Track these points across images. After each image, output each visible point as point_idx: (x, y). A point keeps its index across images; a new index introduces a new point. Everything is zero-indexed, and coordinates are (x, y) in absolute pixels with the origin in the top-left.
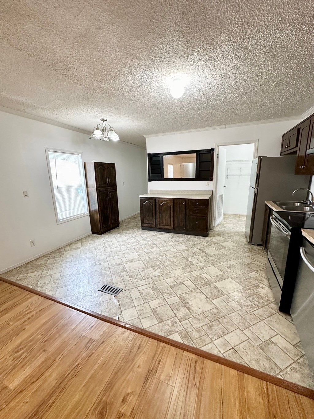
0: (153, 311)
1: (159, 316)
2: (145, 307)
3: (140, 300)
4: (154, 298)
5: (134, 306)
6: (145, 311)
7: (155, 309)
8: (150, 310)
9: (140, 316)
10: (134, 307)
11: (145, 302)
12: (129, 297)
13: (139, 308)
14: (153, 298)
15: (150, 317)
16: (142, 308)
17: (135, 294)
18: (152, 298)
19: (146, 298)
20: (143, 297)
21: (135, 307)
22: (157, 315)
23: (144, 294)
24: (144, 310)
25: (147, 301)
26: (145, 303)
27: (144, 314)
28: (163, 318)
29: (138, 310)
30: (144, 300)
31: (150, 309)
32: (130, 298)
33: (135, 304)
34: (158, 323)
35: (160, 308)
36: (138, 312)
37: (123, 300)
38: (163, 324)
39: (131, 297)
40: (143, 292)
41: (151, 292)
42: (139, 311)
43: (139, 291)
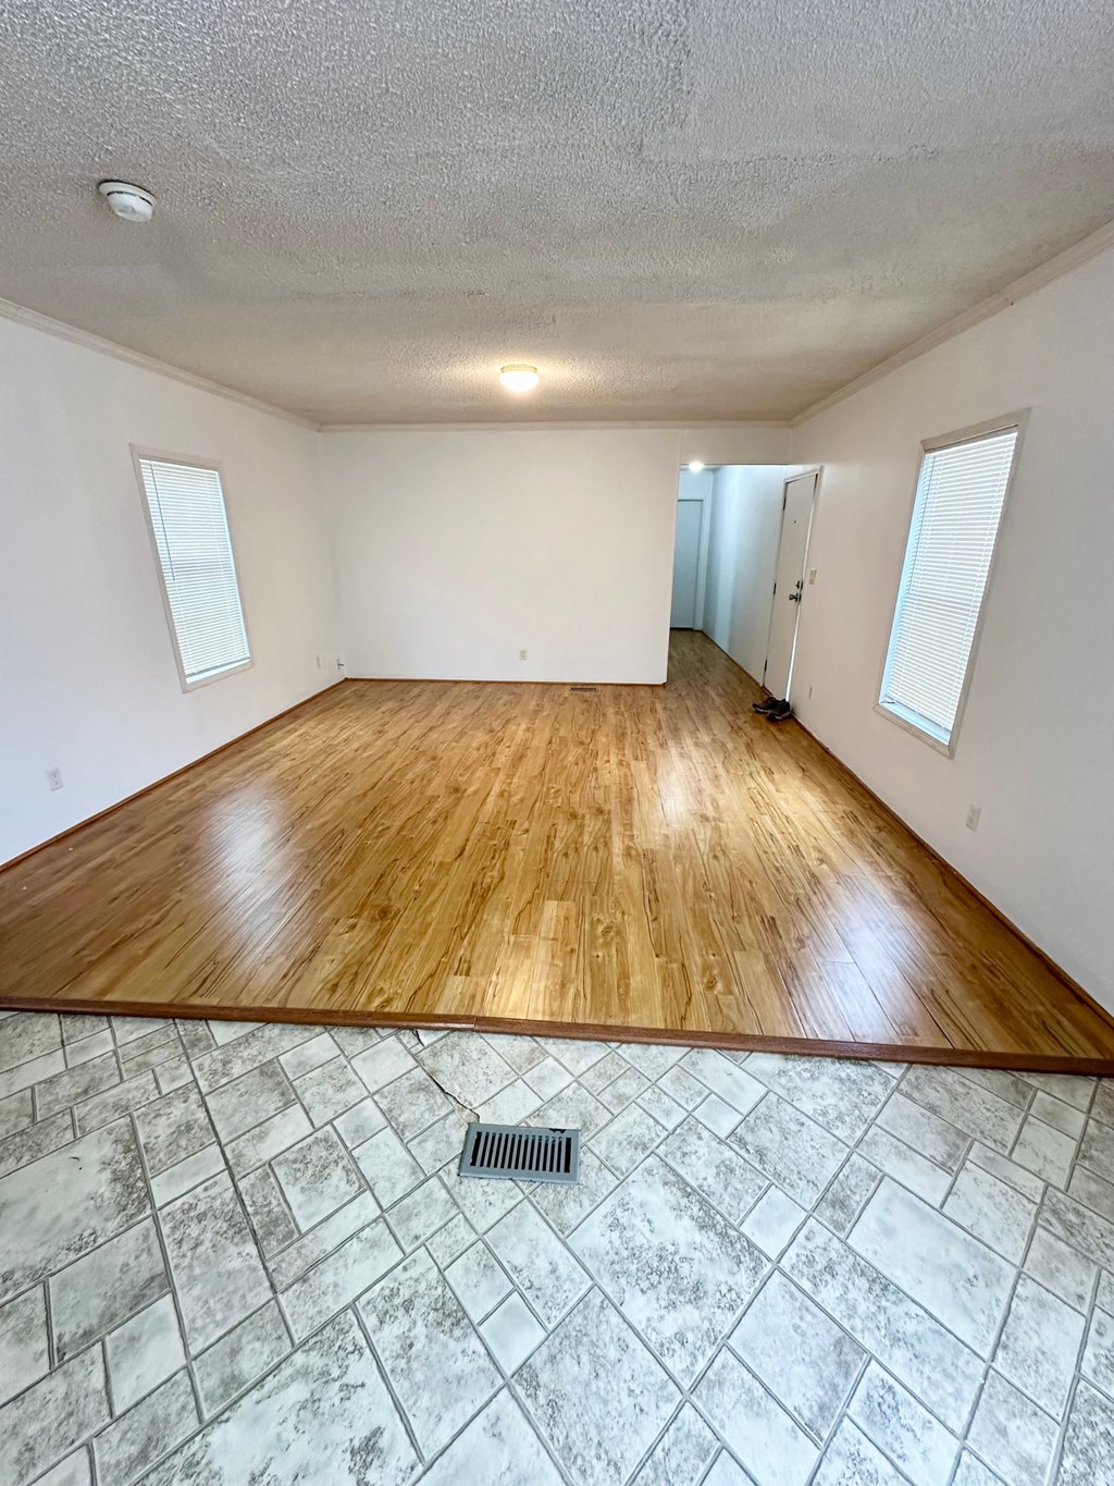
0: (294, 1097)
1: (270, 1083)
2: (326, 1102)
3: (357, 1131)
4: (286, 1160)
5: (376, 1097)
6: (328, 1086)
7: (287, 1105)
8: (307, 1095)
9: (345, 1063)
10: (376, 1093)
11: (329, 1128)
12: (408, 1135)
13: (353, 1093)
14: (291, 1157)
15: (308, 1069)
16: (340, 1096)
17: (384, 1158)
18: (295, 1161)
19: (324, 1153)
20: (344, 1152)
21: (371, 1095)
22: (279, 1084)
23: (337, 1174)
24: (330, 1092)
25: (319, 1134)
26: (330, 1122)
27: (331, 1077)
28: (258, 1079)
29: (354, 1083)
30: (336, 1138)
31: (307, 1099)
32: (405, 1126)
33: (374, 1106)
34: (277, 1057)
35: (264, 1114)
36: (354, 1077)
37: (431, 1110)
38: (260, 1057)
39: (399, 1133)
40: (344, 1186)
41: (301, 1198)
42: (350, 1083)
43: (366, 1186)
